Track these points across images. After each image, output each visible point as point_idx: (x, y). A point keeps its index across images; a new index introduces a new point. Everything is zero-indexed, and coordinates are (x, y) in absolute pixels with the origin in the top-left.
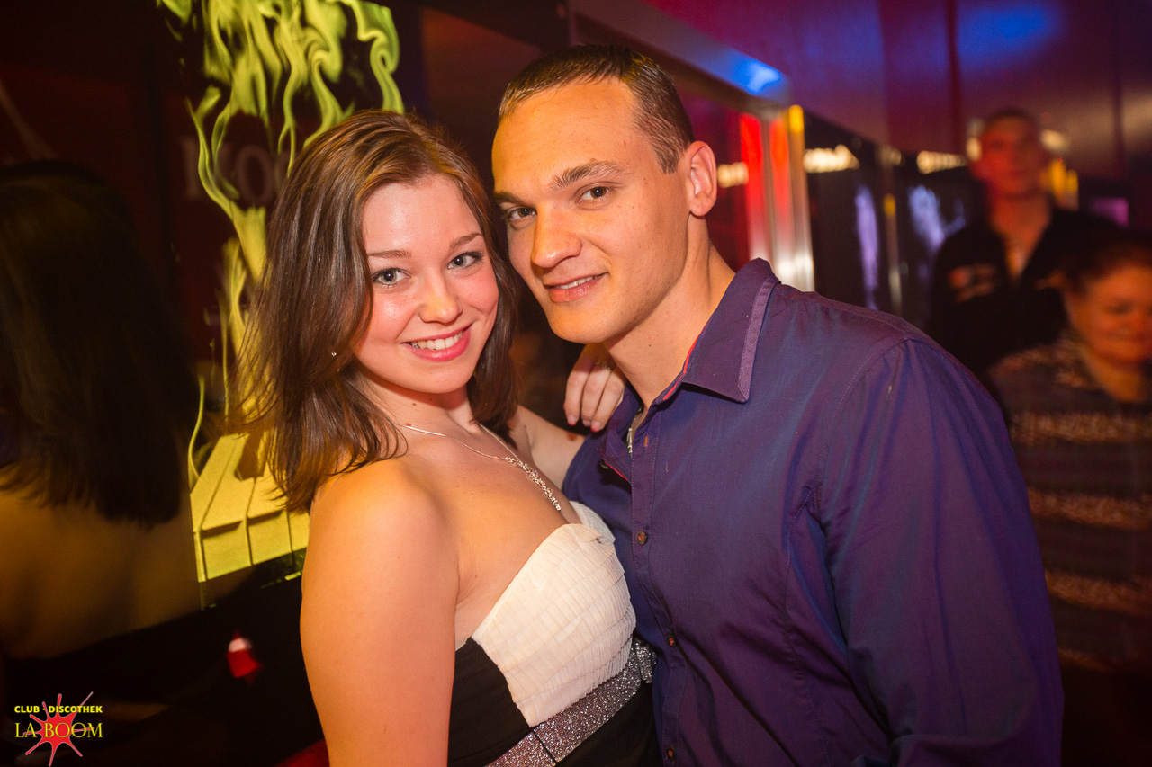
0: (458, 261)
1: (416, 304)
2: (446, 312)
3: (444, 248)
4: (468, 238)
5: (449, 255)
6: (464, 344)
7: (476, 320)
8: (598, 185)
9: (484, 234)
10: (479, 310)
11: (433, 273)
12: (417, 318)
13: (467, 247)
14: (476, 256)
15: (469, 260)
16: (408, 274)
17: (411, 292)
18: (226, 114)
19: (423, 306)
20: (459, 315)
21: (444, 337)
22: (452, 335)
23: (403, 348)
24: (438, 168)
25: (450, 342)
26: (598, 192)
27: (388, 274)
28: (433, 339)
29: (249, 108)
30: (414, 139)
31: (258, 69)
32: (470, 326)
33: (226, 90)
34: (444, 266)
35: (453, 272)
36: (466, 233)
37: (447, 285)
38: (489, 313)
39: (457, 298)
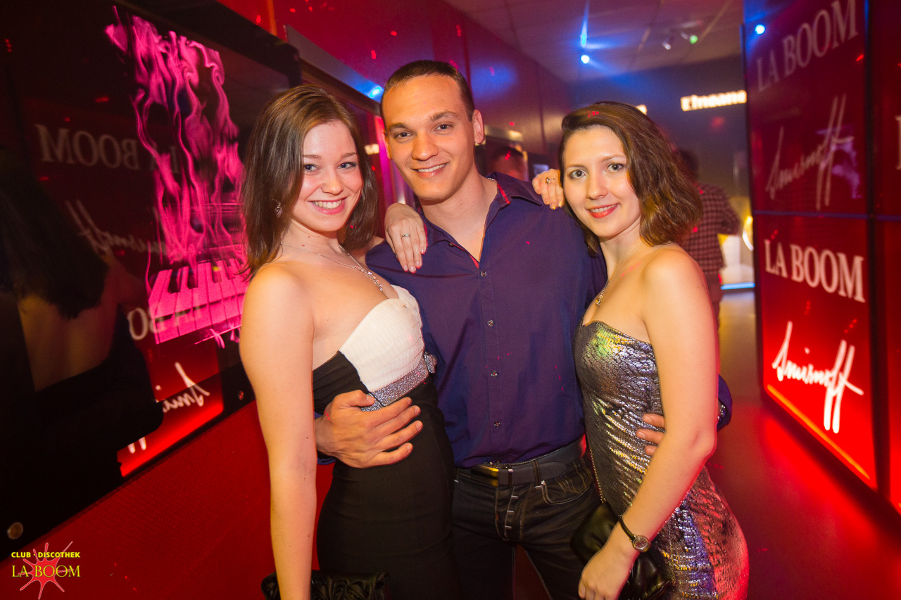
0: (343, 166)
1: (321, 182)
2: (335, 189)
3: (338, 157)
4: (350, 154)
5: (340, 161)
6: (342, 207)
7: (349, 195)
8: (443, 124)
9: (357, 154)
10: (351, 190)
11: (330, 168)
12: (319, 190)
13: (349, 159)
14: (353, 164)
15: (348, 165)
16: (319, 168)
17: (318, 176)
18: (148, 102)
19: (324, 184)
20: (342, 191)
21: (332, 201)
22: (336, 201)
23: (310, 205)
24: (339, 117)
25: (335, 205)
26: (444, 127)
27: (309, 167)
28: (327, 201)
29: (158, 100)
30: (329, 101)
31: (160, 80)
32: (346, 198)
33: (147, 89)
34: (336, 167)
35: (341, 170)
36: (349, 152)
37: (337, 175)
38: (357, 193)
39: (341, 182)
